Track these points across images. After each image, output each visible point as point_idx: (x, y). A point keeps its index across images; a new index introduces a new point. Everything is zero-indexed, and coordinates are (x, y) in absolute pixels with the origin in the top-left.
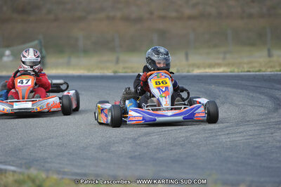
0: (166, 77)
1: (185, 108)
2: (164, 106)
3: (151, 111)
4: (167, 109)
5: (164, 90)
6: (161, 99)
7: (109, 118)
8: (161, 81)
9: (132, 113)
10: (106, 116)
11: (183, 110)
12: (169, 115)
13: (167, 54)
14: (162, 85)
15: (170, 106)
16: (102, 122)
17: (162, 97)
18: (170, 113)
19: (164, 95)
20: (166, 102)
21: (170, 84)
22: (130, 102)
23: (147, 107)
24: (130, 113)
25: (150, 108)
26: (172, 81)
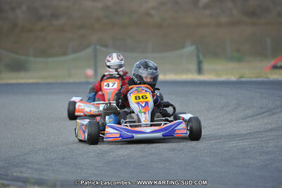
0: (146, 91)
1: (165, 124)
2: (143, 123)
3: (129, 128)
4: (146, 126)
6: (139, 114)
7: (86, 135)
8: (141, 96)
9: (108, 130)
10: (84, 132)
11: (162, 127)
12: (148, 131)
14: (142, 100)
15: (149, 123)
16: (81, 138)
17: (141, 113)
18: (149, 129)
19: (144, 110)
20: (145, 118)
21: (150, 100)
22: (110, 118)
23: (126, 123)
24: (106, 129)
25: (128, 125)
26: (153, 96)
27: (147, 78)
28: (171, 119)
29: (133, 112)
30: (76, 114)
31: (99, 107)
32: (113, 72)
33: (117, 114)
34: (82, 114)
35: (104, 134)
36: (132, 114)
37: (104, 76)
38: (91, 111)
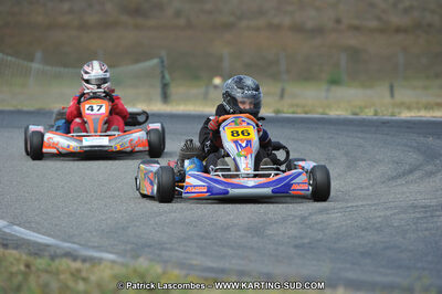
0: (248, 124)
1: (277, 175)
2: (242, 171)
3: (222, 179)
4: (248, 176)
6: (238, 159)
7: (155, 188)
8: (240, 130)
9: (190, 180)
10: (151, 183)
11: (272, 178)
12: (250, 185)
13: (257, 89)
14: (241, 136)
15: (251, 172)
16: (145, 192)
17: (239, 156)
18: (252, 182)
19: (243, 153)
20: (246, 164)
21: (254, 137)
22: (191, 163)
23: (216, 171)
24: (187, 180)
25: (220, 173)
26: (259, 132)
27: (243, 103)
28: (283, 167)
29: (228, 155)
33: (202, 157)
35: (182, 187)
36: (226, 159)
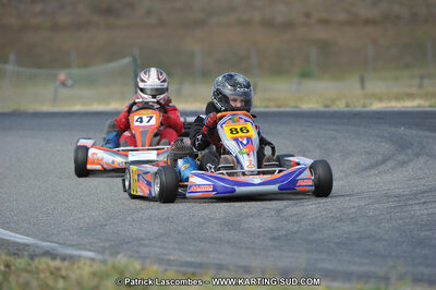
0: (246, 121)
1: (280, 171)
2: (246, 169)
3: (227, 177)
4: (252, 173)
5: (245, 142)
6: (240, 157)
8: (238, 128)
9: (195, 180)
11: (277, 175)
12: (256, 182)
13: (248, 86)
14: (240, 134)
15: (255, 169)
17: (242, 154)
18: (257, 179)
19: (245, 150)
20: (248, 162)
21: (253, 133)
23: (219, 169)
24: (190, 180)
25: (224, 172)
27: (234, 100)
29: (229, 153)
30: (89, 167)
31: (127, 156)
32: (148, 98)
34: (99, 167)
37: (135, 103)
38: (113, 162)
